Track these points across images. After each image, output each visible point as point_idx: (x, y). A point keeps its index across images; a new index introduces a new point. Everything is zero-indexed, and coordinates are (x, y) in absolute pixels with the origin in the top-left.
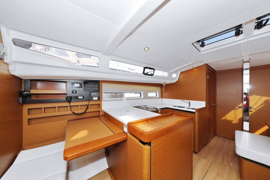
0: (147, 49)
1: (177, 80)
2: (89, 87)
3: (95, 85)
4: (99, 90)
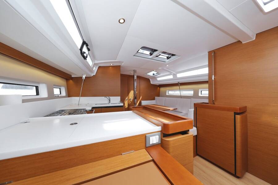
1: (95, 74)
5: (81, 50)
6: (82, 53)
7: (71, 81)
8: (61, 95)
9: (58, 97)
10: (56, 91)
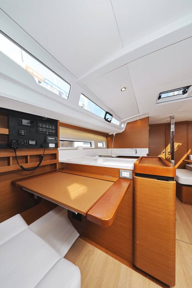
0: (123, 89)
1: (124, 130)
2: (44, 128)
3: (51, 127)
4: (56, 134)
5: (105, 118)
6: (106, 120)
7: (109, 138)
8: (103, 147)
9: (101, 148)
10: (100, 145)
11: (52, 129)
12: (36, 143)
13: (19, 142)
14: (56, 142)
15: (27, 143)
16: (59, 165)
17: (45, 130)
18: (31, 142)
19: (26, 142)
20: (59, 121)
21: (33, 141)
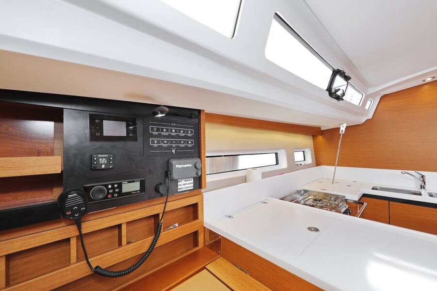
1: (370, 116)
2: (165, 137)
3: (184, 131)
4: (196, 151)
5: (329, 89)
6: (333, 94)
7: (320, 138)
8: (305, 162)
9: (300, 166)
10: (298, 156)
11: (186, 137)
12: (142, 184)
13: (92, 193)
14: (197, 174)
15: (114, 192)
16: (204, 233)
17: (168, 141)
18: (128, 187)
19: (113, 188)
20: (203, 111)
21: (134, 182)
